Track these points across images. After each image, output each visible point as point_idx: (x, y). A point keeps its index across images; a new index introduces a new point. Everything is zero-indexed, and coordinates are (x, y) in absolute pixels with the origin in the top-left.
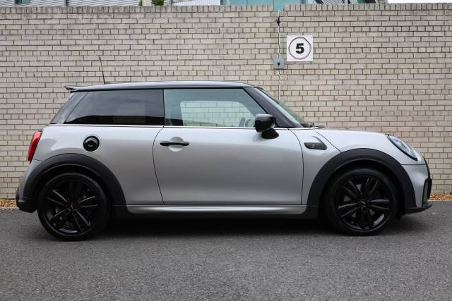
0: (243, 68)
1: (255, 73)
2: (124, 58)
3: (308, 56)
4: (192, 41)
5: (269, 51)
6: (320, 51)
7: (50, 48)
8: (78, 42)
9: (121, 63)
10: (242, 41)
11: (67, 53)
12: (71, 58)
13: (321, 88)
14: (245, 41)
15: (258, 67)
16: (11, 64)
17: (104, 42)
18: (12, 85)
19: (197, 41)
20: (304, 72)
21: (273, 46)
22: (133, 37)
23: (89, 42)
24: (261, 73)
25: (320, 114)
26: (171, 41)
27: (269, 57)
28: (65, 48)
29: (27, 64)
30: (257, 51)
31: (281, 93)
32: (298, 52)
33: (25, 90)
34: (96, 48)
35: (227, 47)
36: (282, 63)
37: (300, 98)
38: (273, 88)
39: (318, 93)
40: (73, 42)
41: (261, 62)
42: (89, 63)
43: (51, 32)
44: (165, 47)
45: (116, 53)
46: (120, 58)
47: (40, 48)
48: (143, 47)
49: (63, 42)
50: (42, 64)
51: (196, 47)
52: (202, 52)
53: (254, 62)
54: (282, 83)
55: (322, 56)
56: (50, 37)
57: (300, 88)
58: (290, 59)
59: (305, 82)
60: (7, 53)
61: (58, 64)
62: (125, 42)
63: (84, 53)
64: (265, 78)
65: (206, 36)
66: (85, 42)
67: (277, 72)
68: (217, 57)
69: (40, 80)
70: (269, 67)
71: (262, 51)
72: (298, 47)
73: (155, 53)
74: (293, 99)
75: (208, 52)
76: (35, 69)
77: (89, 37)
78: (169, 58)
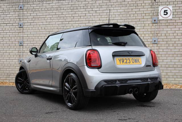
0: (137, 23)
1: (143, 25)
2: (83, 20)
3: (170, 16)
4: (114, 11)
5: (150, 14)
6: (176, 13)
7: (51, 16)
8: (63, 13)
9: (81, 22)
11: (58, 18)
12: (60, 20)
13: (176, 32)
14: (138, 10)
15: (145, 22)
16: (36, 24)
17: (74, 13)
18: (36, 33)
19: (116, 11)
20: (168, 24)
21: (152, 12)
22: (87, 10)
23: (68, 13)
24: (146, 25)
25: (176, 45)
26: (104, 11)
27: (150, 17)
28: (58, 16)
29: (42, 23)
30: (144, 15)
31: (156, 35)
32: (164, 14)
33: (41, 35)
34: (71, 15)
35: (130, 13)
36: (156, 20)
37: (166, 37)
38: (152, 32)
39: (175, 35)
40: (61, 13)
41: (146, 20)
42: (68, 23)
43: (52, 9)
44: (101, 14)
45: (79, 17)
46: (81, 20)
47: (47, 16)
48: (91, 14)
49: (57, 13)
50: (48, 23)
51: (115, 14)
52: (118, 16)
53: (143, 20)
54: (156, 30)
55: (177, 16)
56: (51, 11)
57: (166, 32)
58: (160, 18)
59: (168, 29)
60: (34, 19)
61: (54, 23)
62: (83, 12)
63: (66, 18)
64: (148, 27)
65: (120, 8)
66: (66, 13)
67: (154, 24)
68: (125, 18)
69: (47, 30)
70: (150, 22)
71: (146, 15)
72: (164, 12)
73: (96, 17)
74: (162, 37)
75: (121, 16)
76: (45, 26)
77: (68, 11)
78: (103, 19)
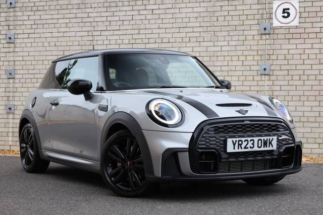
0: (231, 34)
1: (243, 38)
2: (127, 27)
3: (294, 21)
4: (187, 10)
5: (257, 17)
6: (306, 15)
7: (68, 21)
8: (91, 15)
9: (124, 32)
10: (231, 8)
11: (81, 24)
12: (84, 29)
13: (307, 51)
14: (233, 8)
15: (246, 33)
16: (38, 36)
17: (111, 14)
18: (38, 54)
19: (190, 10)
20: (290, 36)
21: (260, 12)
22: (135, 8)
23: (99, 14)
24: (248, 38)
25: (305, 78)
26: (168, 11)
27: (256, 22)
28: (80, 20)
29: (50, 35)
30: (244, 17)
31: (267, 57)
32: (284, 17)
34: (104, 19)
35: (217, 14)
36: (268, 28)
37: (286, 62)
38: (260, 53)
39: (303, 57)
40: (86, 15)
41: (248, 28)
42: (98, 33)
43: (70, 7)
44: (162, 16)
45: (121, 23)
46: (124, 27)
47: (60, 21)
48: (143, 17)
49: (78, 15)
50: (61, 34)
51: (189, 15)
52: (194, 20)
53: (242, 28)
54: (268, 47)
55: (307, 20)
56: (68, 11)
57: (286, 52)
58: (276, 24)
59: (290, 47)
60: (35, 26)
61: (73, 34)
62: (128, 13)
63: (95, 24)
64: (252, 43)
65: (198, 5)
66: (95, 15)
67: (264, 37)
68: (208, 24)
69: (60, 48)
70: (255, 32)
71: (249, 17)
72: (284, 12)
73: (153, 22)
74: (279, 62)
75: (200, 19)
76: (56, 39)
77: (100, 10)
78: (166, 26)
